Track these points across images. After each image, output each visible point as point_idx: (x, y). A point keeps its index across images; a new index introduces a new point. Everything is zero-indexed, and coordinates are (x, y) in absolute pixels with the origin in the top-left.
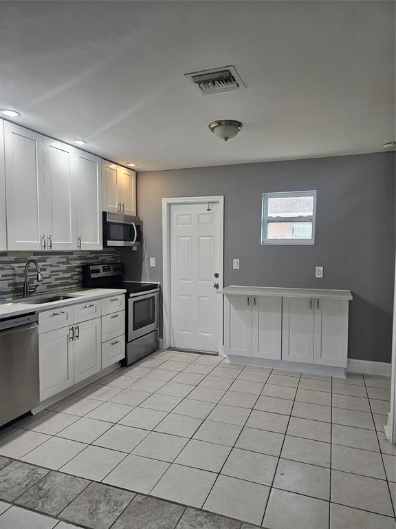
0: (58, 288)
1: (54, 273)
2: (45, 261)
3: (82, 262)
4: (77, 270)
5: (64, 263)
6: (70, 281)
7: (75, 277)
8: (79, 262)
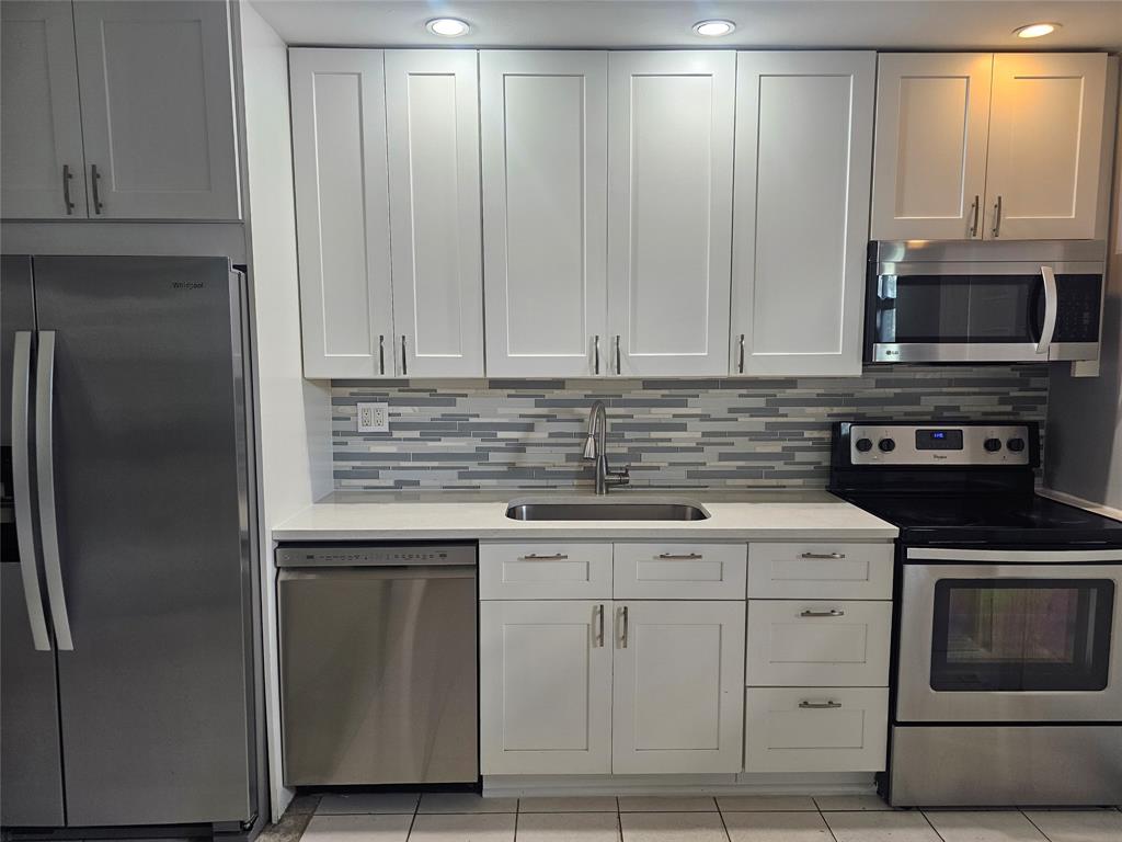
0: (729, 482)
1: (713, 440)
2: (685, 405)
3: (836, 410)
4: (807, 434)
5: (754, 412)
6: (779, 466)
7: (799, 456)
8: (821, 410)
